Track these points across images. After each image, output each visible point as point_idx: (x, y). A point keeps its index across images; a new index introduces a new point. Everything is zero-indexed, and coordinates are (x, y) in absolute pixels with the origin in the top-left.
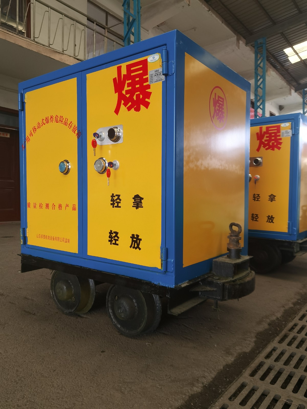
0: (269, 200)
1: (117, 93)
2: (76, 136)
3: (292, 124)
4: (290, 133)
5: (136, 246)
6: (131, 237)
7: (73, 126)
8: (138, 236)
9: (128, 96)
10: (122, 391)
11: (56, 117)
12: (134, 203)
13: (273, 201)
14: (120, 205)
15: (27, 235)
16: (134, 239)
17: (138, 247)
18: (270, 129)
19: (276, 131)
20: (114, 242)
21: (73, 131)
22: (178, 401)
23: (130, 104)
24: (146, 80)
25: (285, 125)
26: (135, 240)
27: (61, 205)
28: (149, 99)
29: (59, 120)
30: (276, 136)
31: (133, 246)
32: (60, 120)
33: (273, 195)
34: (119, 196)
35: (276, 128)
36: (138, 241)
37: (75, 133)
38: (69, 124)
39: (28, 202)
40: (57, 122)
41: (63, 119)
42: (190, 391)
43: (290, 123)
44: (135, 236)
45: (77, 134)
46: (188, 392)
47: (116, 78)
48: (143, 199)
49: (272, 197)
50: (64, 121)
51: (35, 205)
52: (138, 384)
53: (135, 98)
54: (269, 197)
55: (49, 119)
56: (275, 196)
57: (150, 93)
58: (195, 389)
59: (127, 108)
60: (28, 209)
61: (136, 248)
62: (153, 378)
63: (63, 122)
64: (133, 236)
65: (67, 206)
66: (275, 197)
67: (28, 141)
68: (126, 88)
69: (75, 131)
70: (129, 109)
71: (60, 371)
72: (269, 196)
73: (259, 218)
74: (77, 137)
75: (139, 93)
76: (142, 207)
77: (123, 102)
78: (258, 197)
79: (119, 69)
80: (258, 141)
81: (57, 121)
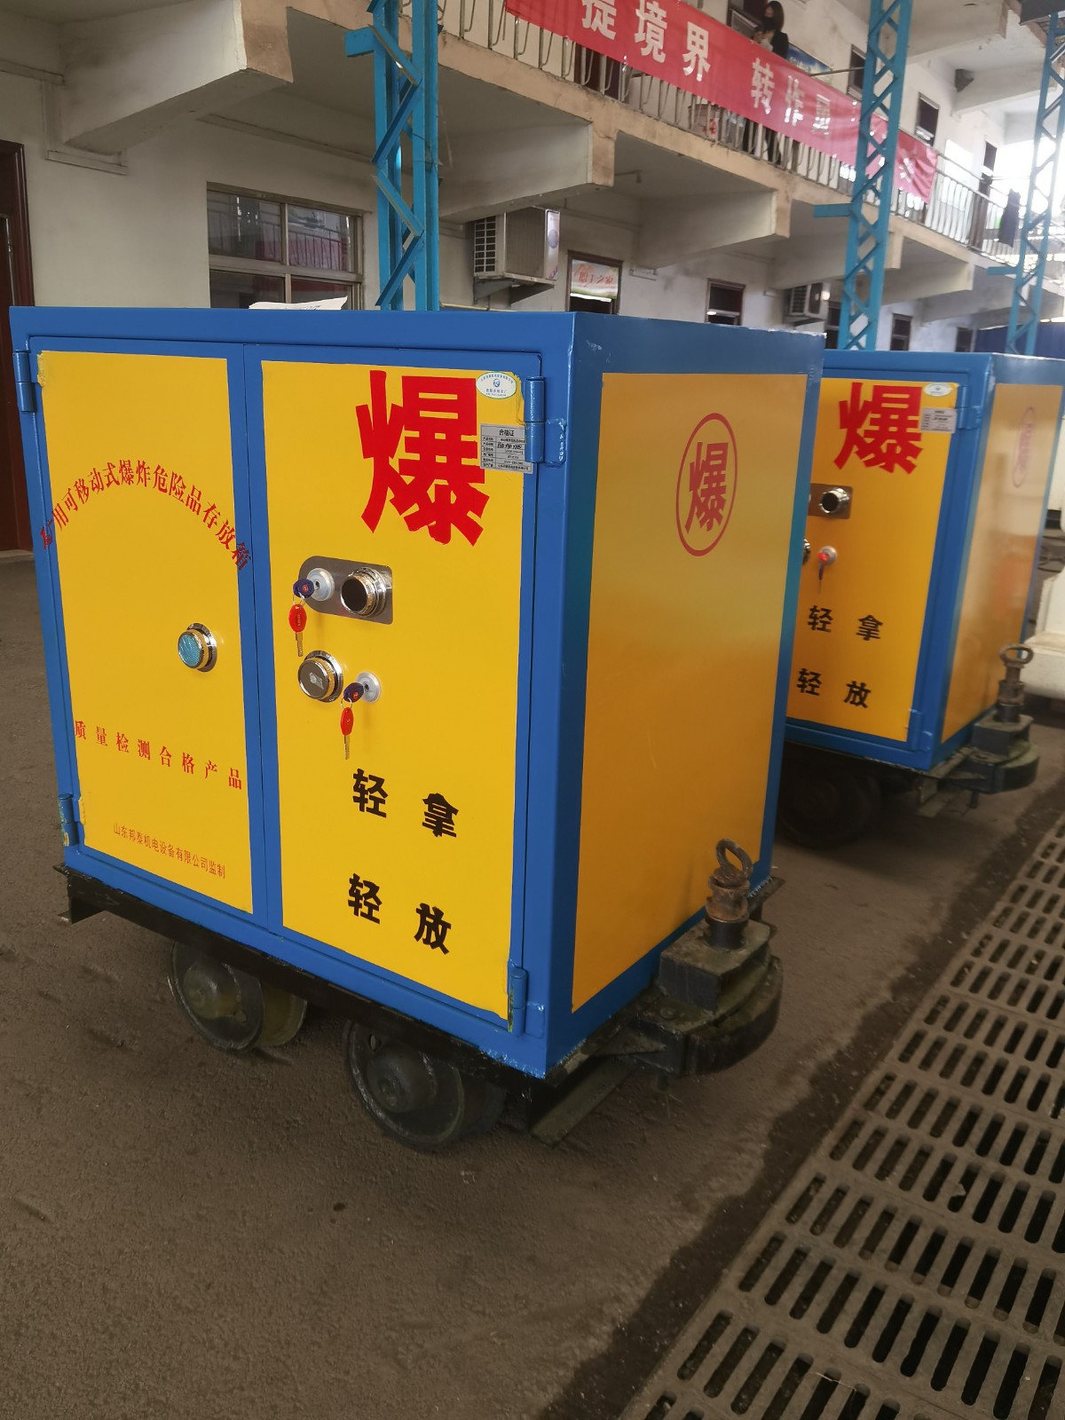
0: (858, 634)
1: (371, 460)
2: (233, 558)
3: (960, 390)
4: (949, 419)
5: (433, 939)
6: (418, 911)
7: (220, 521)
8: (439, 913)
9: (408, 479)
10: (400, 1356)
11: (156, 472)
12: (426, 814)
13: (871, 639)
14: (381, 808)
15: (82, 820)
16: (427, 919)
17: (439, 943)
18: (885, 395)
19: (905, 406)
20: (365, 909)
21: (221, 539)
22: (545, 1390)
23: (415, 508)
24: (471, 450)
25: (938, 389)
26: (432, 921)
27: (192, 759)
28: (479, 514)
29: (169, 484)
30: (903, 423)
31: (424, 936)
32: (174, 488)
33: (874, 620)
34: (380, 781)
35: (906, 396)
36: (440, 927)
37: (227, 548)
38: (208, 511)
39: (76, 717)
40: (160, 489)
41: (184, 487)
42: (577, 1352)
43: (956, 385)
44: (432, 913)
45: (236, 553)
46: (574, 1356)
47: (365, 407)
48: (456, 811)
49: (870, 625)
50: (189, 497)
51: (101, 733)
52: (441, 1332)
53: (431, 492)
54: (860, 624)
55: (135, 472)
56: (880, 624)
57: (484, 499)
58: (593, 1343)
59: (405, 518)
60: (79, 740)
61: (434, 946)
62: (479, 1308)
63: (184, 497)
64: (424, 910)
65: (211, 767)
66: (880, 628)
67: (61, 521)
68: (401, 453)
69: (228, 540)
70: (413, 523)
71: (225, 1287)
72: (861, 620)
73: (821, 686)
74: (237, 563)
75: (444, 482)
76: (454, 835)
77: (390, 495)
78: (825, 619)
79: (378, 381)
80: (844, 431)
81: (164, 488)
